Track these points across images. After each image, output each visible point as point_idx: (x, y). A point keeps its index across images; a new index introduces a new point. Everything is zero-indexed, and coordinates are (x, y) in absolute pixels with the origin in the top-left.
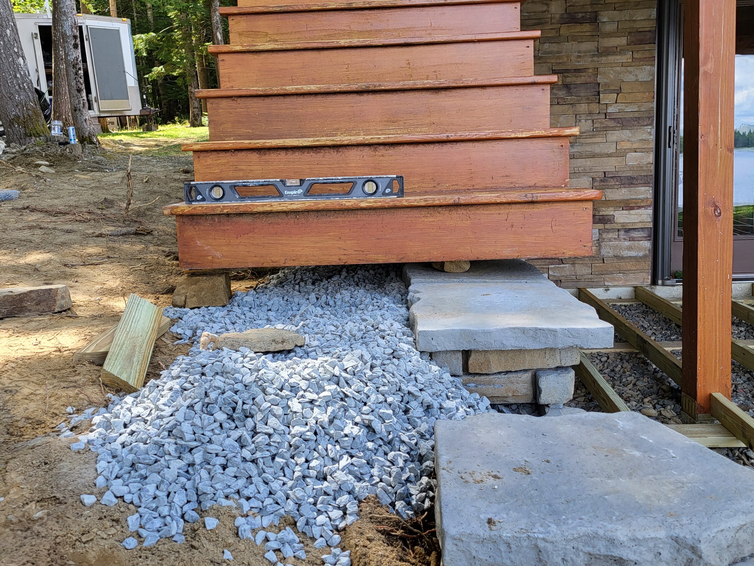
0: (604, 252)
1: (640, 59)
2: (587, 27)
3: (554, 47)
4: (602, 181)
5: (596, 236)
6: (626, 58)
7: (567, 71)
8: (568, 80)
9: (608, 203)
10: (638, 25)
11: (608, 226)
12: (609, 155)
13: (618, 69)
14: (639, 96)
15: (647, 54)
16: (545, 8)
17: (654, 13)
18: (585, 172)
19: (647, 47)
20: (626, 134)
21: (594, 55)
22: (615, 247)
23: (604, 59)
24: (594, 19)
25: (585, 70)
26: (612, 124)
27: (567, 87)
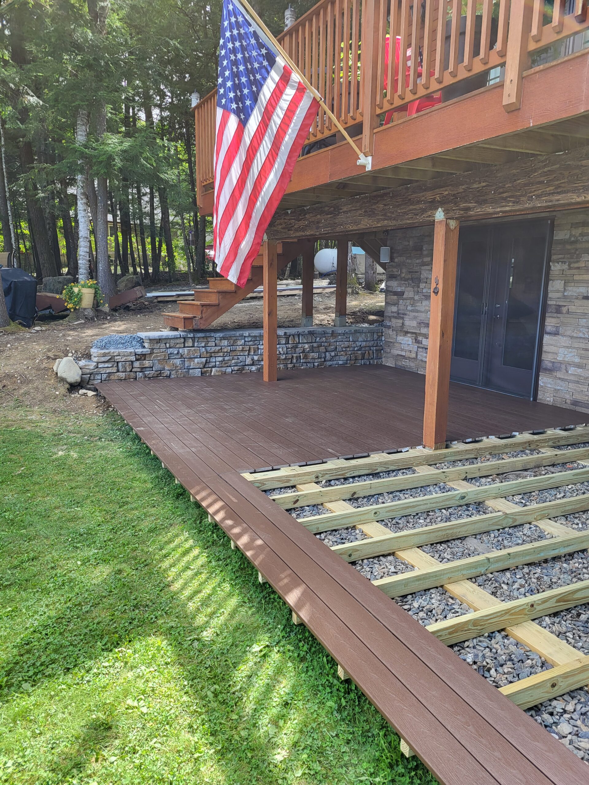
0: (418, 357)
2: (419, 252)
4: (419, 324)
5: (416, 350)
7: (413, 272)
9: (420, 334)
11: (420, 345)
12: (421, 312)
13: (427, 272)
16: (408, 244)
18: (415, 318)
21: (420, 266)
22: (421, 355)
23: (423, 268)
24: (421, 249)
25: (416, 272)
26: (423, 298)
27: (412, 279)
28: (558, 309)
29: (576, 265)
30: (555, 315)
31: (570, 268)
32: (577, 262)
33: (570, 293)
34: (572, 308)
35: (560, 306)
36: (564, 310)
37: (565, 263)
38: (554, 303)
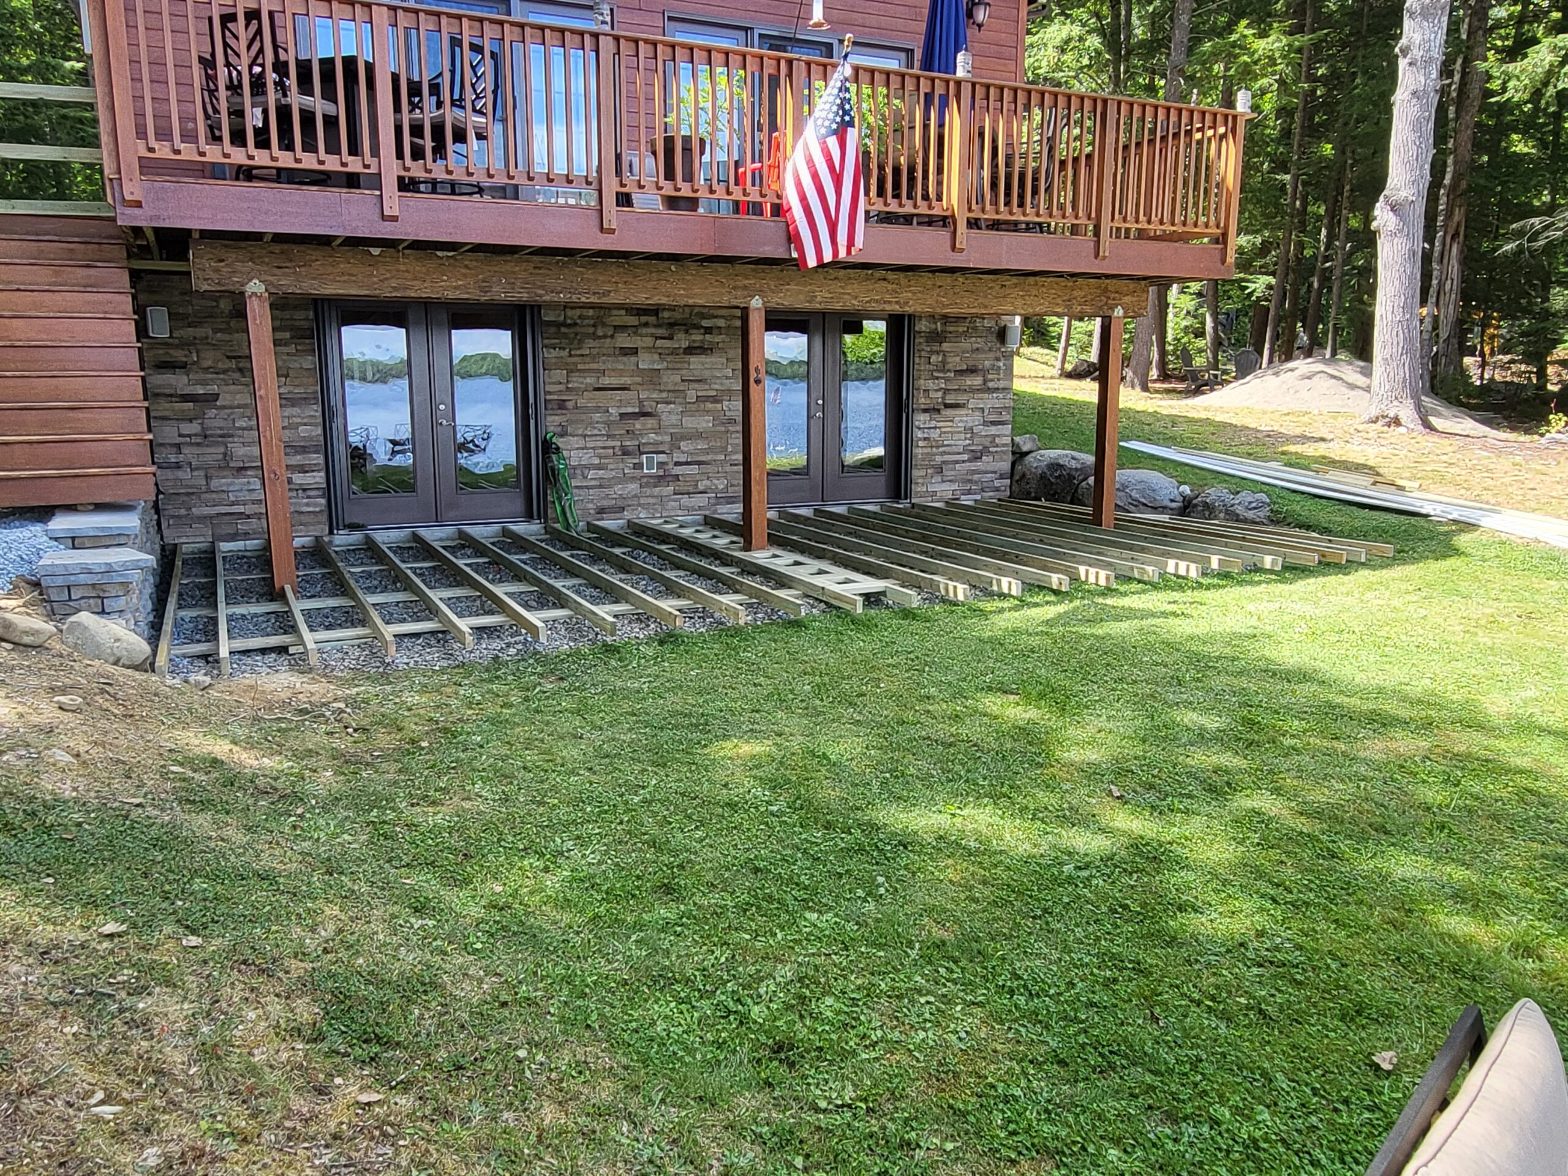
1: (304, 351)
3: (227, 337)
6: (292, 349)
8: (241, 365)
10: (297, 323)
14: (305, 380)
15: (308, 347)
17: (311, 314)
19: (307, 341)
20: (296, 410)
28: (562, 405)
29: (579, 352)
30: (559, 411)
31: (570, 355)
32: (580, 348)
33: (576, 385)
34: (581, 402)
35: (564, 401)
36: (570, 405)
37: (564, 349)
38: (556, 397)
